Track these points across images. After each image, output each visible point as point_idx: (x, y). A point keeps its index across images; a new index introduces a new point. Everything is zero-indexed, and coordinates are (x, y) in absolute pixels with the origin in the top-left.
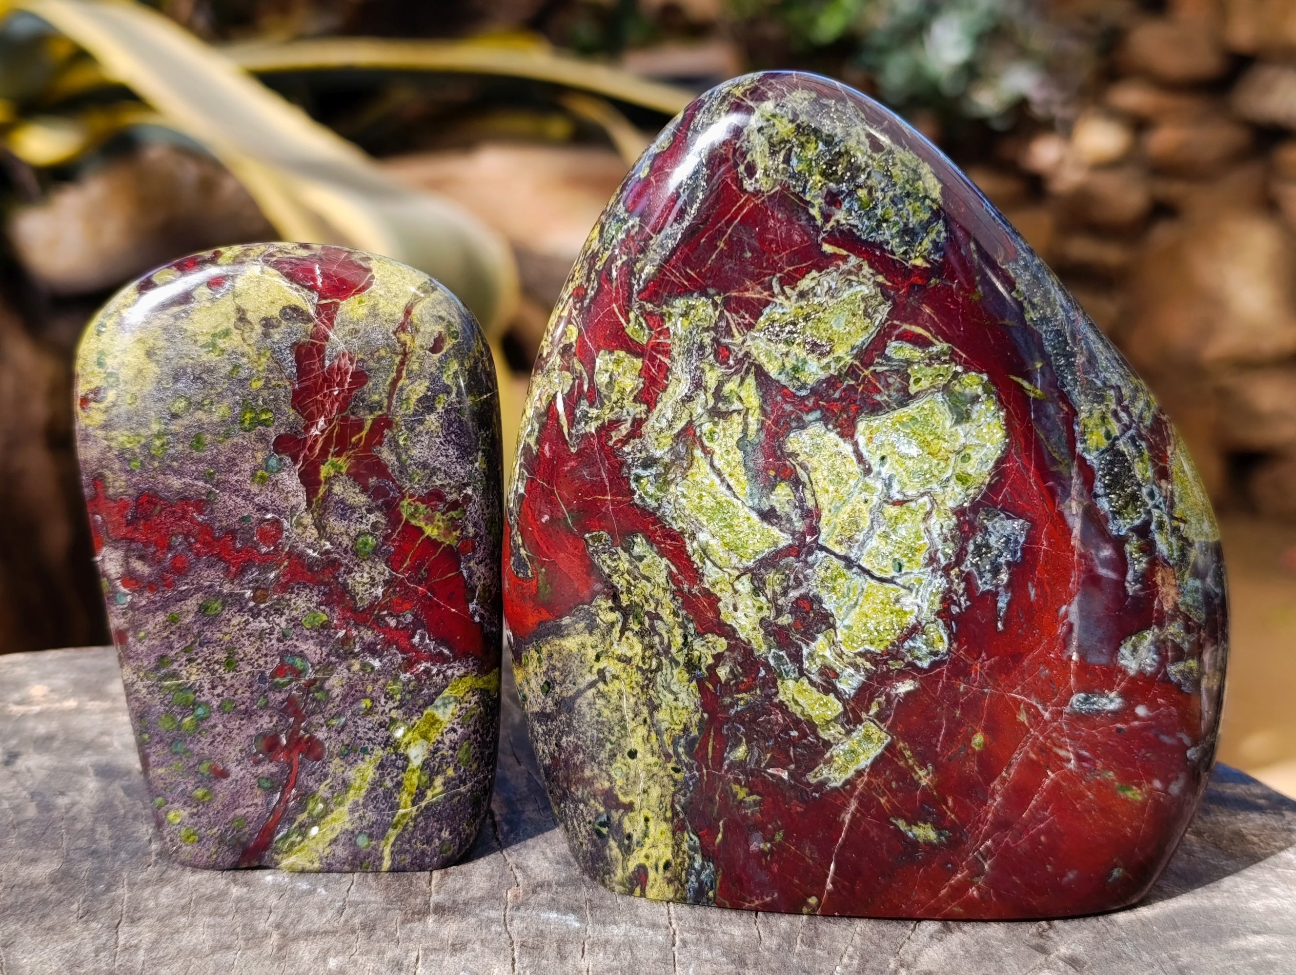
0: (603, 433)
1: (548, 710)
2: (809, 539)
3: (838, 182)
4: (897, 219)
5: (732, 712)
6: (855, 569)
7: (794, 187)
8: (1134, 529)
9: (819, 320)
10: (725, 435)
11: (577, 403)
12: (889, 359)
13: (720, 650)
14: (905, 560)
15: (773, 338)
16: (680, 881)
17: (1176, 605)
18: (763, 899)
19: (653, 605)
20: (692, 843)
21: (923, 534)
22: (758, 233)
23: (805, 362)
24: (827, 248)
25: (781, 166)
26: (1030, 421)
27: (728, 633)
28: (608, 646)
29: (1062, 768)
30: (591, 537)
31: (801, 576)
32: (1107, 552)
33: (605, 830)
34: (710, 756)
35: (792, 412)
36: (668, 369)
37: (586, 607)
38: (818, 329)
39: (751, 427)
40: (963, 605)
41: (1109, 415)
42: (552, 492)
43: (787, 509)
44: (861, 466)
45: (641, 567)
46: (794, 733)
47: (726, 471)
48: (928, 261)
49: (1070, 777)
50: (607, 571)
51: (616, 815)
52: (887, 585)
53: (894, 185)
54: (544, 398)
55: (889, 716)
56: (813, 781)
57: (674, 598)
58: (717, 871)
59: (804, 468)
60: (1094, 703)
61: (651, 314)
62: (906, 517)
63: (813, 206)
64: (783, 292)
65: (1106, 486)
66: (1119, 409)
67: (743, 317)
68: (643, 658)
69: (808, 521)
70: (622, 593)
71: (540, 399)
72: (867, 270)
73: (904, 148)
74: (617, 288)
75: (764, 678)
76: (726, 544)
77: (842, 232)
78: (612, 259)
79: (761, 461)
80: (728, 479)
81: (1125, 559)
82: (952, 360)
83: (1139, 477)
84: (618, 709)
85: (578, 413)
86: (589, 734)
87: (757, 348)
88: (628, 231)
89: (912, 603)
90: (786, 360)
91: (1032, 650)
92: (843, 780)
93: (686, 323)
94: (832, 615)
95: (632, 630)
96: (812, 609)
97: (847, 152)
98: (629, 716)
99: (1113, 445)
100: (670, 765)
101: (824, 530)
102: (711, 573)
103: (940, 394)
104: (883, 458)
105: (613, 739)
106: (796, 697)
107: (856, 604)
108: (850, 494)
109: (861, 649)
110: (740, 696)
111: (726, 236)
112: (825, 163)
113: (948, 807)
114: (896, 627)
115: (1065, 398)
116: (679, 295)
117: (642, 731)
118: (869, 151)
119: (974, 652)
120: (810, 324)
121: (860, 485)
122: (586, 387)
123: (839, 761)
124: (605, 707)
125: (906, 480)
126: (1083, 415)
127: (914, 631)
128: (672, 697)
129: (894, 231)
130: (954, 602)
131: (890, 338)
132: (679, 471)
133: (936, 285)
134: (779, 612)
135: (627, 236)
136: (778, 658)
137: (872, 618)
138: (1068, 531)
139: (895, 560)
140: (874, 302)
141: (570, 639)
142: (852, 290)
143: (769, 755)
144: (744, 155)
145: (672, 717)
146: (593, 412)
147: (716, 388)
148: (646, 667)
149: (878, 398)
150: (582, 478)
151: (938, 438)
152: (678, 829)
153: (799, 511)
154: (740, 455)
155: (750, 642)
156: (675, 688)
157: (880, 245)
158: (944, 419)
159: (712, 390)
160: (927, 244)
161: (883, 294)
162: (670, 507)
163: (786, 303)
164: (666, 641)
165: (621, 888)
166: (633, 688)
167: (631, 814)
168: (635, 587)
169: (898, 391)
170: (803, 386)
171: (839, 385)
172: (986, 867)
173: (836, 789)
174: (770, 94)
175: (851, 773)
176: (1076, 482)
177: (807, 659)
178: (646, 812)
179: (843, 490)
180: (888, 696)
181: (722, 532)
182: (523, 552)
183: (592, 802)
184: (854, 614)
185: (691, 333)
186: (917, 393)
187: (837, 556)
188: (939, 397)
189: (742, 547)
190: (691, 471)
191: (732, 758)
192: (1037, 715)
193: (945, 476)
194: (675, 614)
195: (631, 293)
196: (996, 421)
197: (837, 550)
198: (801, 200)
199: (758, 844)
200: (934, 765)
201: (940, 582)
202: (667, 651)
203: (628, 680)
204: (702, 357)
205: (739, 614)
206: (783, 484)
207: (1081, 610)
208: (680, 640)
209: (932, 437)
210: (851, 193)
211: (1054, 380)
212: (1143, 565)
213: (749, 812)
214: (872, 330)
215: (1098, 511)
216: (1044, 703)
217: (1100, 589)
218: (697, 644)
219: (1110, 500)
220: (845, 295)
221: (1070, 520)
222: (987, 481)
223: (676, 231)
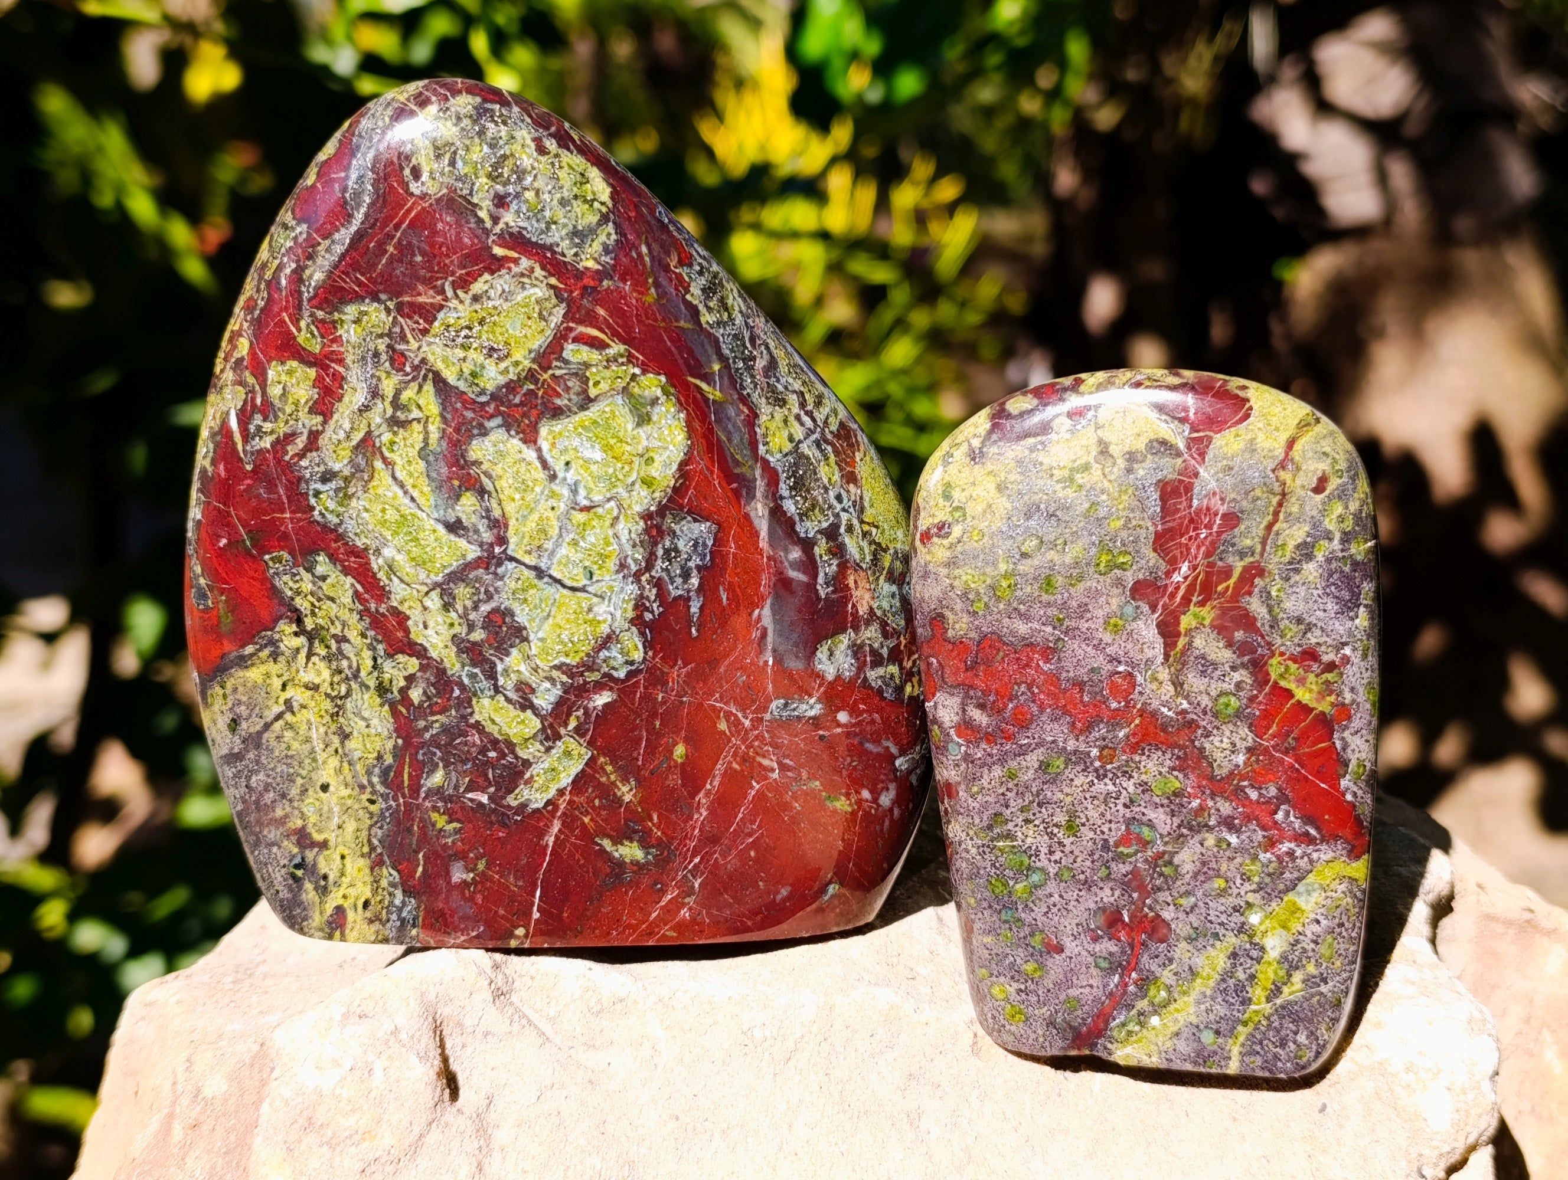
0: (279, 447)
1: (236, 750)
2: (497, 550)
3: (505, 185)
4: (566, 221)
5: (427, 736)
6: (546, 579)
7: (461, 190)
8: (819, 532)
9: (494, 324)
10: (405, 445)
11: (250, 418)
12: (567, 362)
13: (411, 670)
14: (595, 567)
15: (449, 343)
16: (380, 920)
17: (871, 608)
18: (468, 934)
19: (340, 627)
20: (391, 879)
21: (612, 540)
22: (427, 237)
23: (483, 367)
24: (498, 251)
25: (447, 169)
26: (710, 423)
27: (419, 652)
28: (294, 674)
29: (766, 778)
30: (272, 559)
31: (491, 589)
32: (796, 554)
33: (300, 873)
34: (406, 783)
35: (473, 419)
36: (343, 378)
37: (269, 633)
38: (493, 332)
39: (431, 436)
40: (656, 612)
41: (792, 419)
42: (229, 514)
43: (474, 519)
44: (546, 472)
45: (325, 588)
46: (492, 754)
47: (409, 482)
48: (599, 263)
49: (775, 787)
50: (289, 593)
51: (310, 855)
52: (579, 594)
53: (561, 188)
54: (218, 416)
55: (589, 730)
56: (514, 804)
57: (361, 619)
58: (419, 907)
59: (489, 476)
60: (794, 710)
61: (323, 321)
62: (594, 523)
63: (481, 208)
64: (457, 296)
65: (791, 488)
66: (802, 413)
67: (417, 323)
68: (331, 684)
69: (495, 531)
70: (306, 616)
71: (214, 418)
72: (539, 272)
73: (572, 153)
74: (287, 297)
75: (458, 698)
76: (413, 559)
77: (511, 234)
78: (280, 268)
79: (444, 470)
80: (411, 490)
81: (816, 562)
82: (629, 361)
83: (826, 481)
84: (308, 740)
85: (252, 428)
86: (278, 770)
87: (433, 354)
88: (295, 238)
89: (605, 612)
90: (464, 365)
91: (727, 656)
92: (545, 800)
93: (359, 330)
94: (525, 628)
95: (318, 655)
96: (504, 623)
97: (512, 155)
98: (319, 746)
99: (797, 447)
100: (365, 797)
101: (513, 540)
102: (398, 592)
103: (620, 397)
104: (567, 464)
105: (304, 773)
106: (492, 716)
107: (549, 615)
108: (537, 502)
109: (556, 662)
110: (434, 718)
111: (395, 240)
112: (491, 166)
113: (654, 824)
114: (591, 637)
115: (745, 400)
116: (351, 301)
117: (334, 762)
118: (535, 154)
119: (670, 659)
120: (485, 327)
121: (546, 492)
122: (259, 401)
123: (539, 781)
124: (294, 739)
125: (592, 486)
126: (763, 418)
127: (607, 641)
128: (363, 724)
129: (564, 232)
130: (647, 609)
131: (566, 340)
133: (609, 287)
134: (471, 627)
135: (295, 243)
136: (473, 676)
137: (566, 629)
138: (757, 534)
139: (585, 568)
140: (548, 305)
141: (254, 669)
142: (526, 293)
143: (467, 779)
144: (408, 158)
145: (365, 745)
146: (268, 426)
147: (394, 397)
148: (333, 694)
149: (558, 402)
150: (259, 496)
151: (621, 441)
152: (376, 865)
153: (485, 521)
154: (422, 464)
155: (442, 660)
156: (366, 714)
157: (550, 248)
158: (626, 422)
159: (390, 399)
160: (596, 247)
161: (557, 297)
162: (352, 522)
163: (460, 307)
164: (355, 665)
165: (321, 934)
166: (321, 717)
167: (326, 853)
168: (320, 608)
169: (578, 394)
170: (483, 392)
171: (518, 390)
172: (697, 885)
173: (537, 811)
174: (434, 98)
175: (552, 793)
176: (760, 485)
177: (502, 675)
178: (341, 849)
179: (529, 497)
180: (586, 709)
181: (408, 547)
182: (202, 581)
183: (286, 843)
184: (547, 626)
185: (364, 340)
186: (596, 397)
187: (528, 567)
188: (619, 400)
189: (430, 561)
190: (374, 483)
191: (429, 784)
192: (737, 723)
193: (630, 480)
194: (363, 635)
195: (301, 301)
196: (676, 423)
197: (527, 560)
198: (470, 203)
199: (459, 874)
200: (638, 780)
201: (632, 589)
202: (356, 676)
203: (316, 710)
204: (377, 364)
205: (430, 632)
206: (468, 494)
207: (774, 612)
208: (369, 663)
209: (615, 440)
210: (518, 196)
211: (733, 382)
212: (834, 568)
213: (450, 841)
214: (548, 332)
215: (785, 513)
216: (743, 711)
217: (792, 592)
218: (388, 666)
219: (796, 503)
220: (519, 298)
221: (756, 522)
222: (672, 484)
223: (344, 236)
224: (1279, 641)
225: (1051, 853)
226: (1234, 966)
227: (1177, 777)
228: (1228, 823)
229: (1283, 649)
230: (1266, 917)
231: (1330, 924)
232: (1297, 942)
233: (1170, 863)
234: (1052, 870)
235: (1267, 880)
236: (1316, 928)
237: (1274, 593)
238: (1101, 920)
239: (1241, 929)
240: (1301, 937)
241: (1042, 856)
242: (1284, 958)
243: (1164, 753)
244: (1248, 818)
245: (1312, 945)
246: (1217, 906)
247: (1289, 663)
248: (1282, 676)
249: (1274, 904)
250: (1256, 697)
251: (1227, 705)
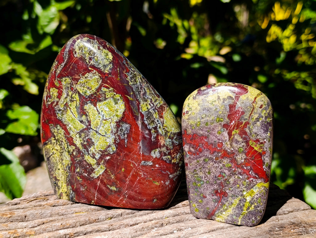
0: (52, 104)
2: (89, 127)
3: (91, 56)
4: (102, 63)
5: (76, 161)
6: (98, 133)
7: (83, 56)
8: (153, 128)
10: (73, 105)
11: (48, 98)
12: (102, 91)
13: (74, 149)
14: (107, 132)
15: (81, 86)
16: (68, 196)
17: (164, 144)
18: (84, 200)
19: (61, 139)
20: (70, 188)
21: (110, 127)
22: (77, 65)
23: (87, 91)
24: (90, 68)
25: (81, 52)
26: (130, 105)
27: (75, 145)
28: (54, 147)
29: (141, 177)
30: (50, 125)
31: (88, 134)
32: (147, 132)
33: (55, 185)
34: (73, 170)
35: (85, 101)
36: (62, 92)
37: (50, 139)
38: (89, 84)
39: (78, 104)
40: (118, 142)
41: (148, 104)
42: (44, 116)
43: (85, 120)
44: (98, 112)
45: (59, 131)
46: (88, 166)
47: (73, 112)
48: (109, 72)
49: (142, 179)
50: (53, 132)
51: (57, 182)
52: (104, 137)
53: (102, 56)
54: (44, 97)
55: (105, 164)
56: (92, 176)
57: (65, 138)
58: (75, 194)
59: (88, 112)
60: (147, 163)
61: (59, 81)
62: (107, 123)
63: (87, 60)
64: (82, 77)
65: (147, 119)
66: (151, 103)
68: (60, 150)
69: (89, 123)
70: (56, 136)
72: (97, 73)
73: (106, 49)
74: (54, 75)
75: (82, 155)
76: (74, 127)
77: (92, 65)
78: (53, 70)
79: (80, 111)
80: (74, 114)
81: (151, 134)
82: (114, 91)
83: (155, 117)
84: (56, 160)
85: (48, 100)
86: (52, 165)
87: (78, 88)
88: (56, 64)
89: (109, 141)
90: (83, 90)
91: (132, 151)
93: (65, 83)
94: (94, 142)
95: (58, 144)
96: (90, 141)
98: (58, 162)
99: (149, 110)
100: (66, 172)
101: (92, 125)
102: (72, 133)
104: (102, 111)
105: (56, 166)
106: (88, 159)
107: (98, 140)
109: (99, 150)
110: (78, 158)
111: (72, 66)
112: (89, 52)
113: (118, 183)
114: (106, 145)
115: (137, 100)
116: (64, 77)
117: (60, 165)
118: (98, 50)
119: (121, 151)
120: (87, 83)
121: (98, 116)
123: (96, 173)
124: (54, 160)
125: (106, 115)
126: (141, 104)
127: (109, 146)
128: (65, 158)
129: (102, 65)
130: (116, 141)
131: (102, 87)
132: (65, 112)
133: (110, 77)
134: (84, 141)
136: (84, 151)
137: (101, 143)
138: (139, 127)
139: (105, 132)
140: (99, 79)
141: (48, 145)
142: (95, 77)
143: (83, 171)
144: (74, 50)
145: (66, 162)
146: (50, 100)
147: (71, 96)
148: (61, 152)
149: (100, 99)
150: (48, 113)
151: (112, 107)
152: (68, 185)
153: (87, 121)
154: (76, 109)
155: (79, 147)
156: (66, 156)
157: (99, 68)
158: (113, 104)
160: (108, 68)
162: (64, 119)
163: (83, 79)
164: (64, 147)
165: (59, 197)
166: (58, 156)
167: (60, 182)
168: (58, 135)
170: (87, 96)
171: (93, 96)
172: (127, 196)
173: (96, 178)
175: (98, 175)
176: (140, 118)
177: (90, 151)
178: (62, 181)
179: (95, 117)
180: (105, 159)
181: (73, 125)
183: (53, 179)
184: (98, 142)
185: (66, 85)
186: (107, 98)
187: (95, 131)
188: (112, 99)
189: (77, 128)
190: (67, 112)
191: (77, 171)
192: (135, 165)
193: (114, 115)
194: (66, 141)
195: (56, 76)
196: (123, 104)
197: (94, 129)
198: (85, 59)
199: (82, 189)
200: (115, 175)
201: (114, 137)
202: (64, 149)
203: (58, 154)
204: (68, 89)
205: (77, 142)
206: (84, 115)
207: (142, 143)
208: (66, 146)
210: (94, 58)
211: (135, 96)
212: (156, 135)
213: (80, 182)
214: (99, 85)
215: (145, 123)
216: (136, 163)
217: (146, 140)
218: (70, 147)
219: (148, 122)
220: (93, 78)
221: (139, 125)
222: (122, 116)
223: (63, 64)
224: (252, 137)
225: (205, 178)
226: (240, 203)
227: (230, 164)
228: (240, 174)
229: (252, 139)
230: (247, 193)
231: (260, 195)
232: (253, 199)
233: (228, 181)
234: (205, 181)
235: (247, 186)
236: (257, 196)
237: (251, 128)
238: (214, 192)
239: (242, 195)
240: (254, 198)
241: (203, 178)
242: (250, 202)
243: (228, 159)
244: (244, 173)
245: (256, 200)
246: (237, 190)
247: (253, 142)
248: (252, 144)
249: (249, 191)
250: (247, 148)
251: (241, 150)
